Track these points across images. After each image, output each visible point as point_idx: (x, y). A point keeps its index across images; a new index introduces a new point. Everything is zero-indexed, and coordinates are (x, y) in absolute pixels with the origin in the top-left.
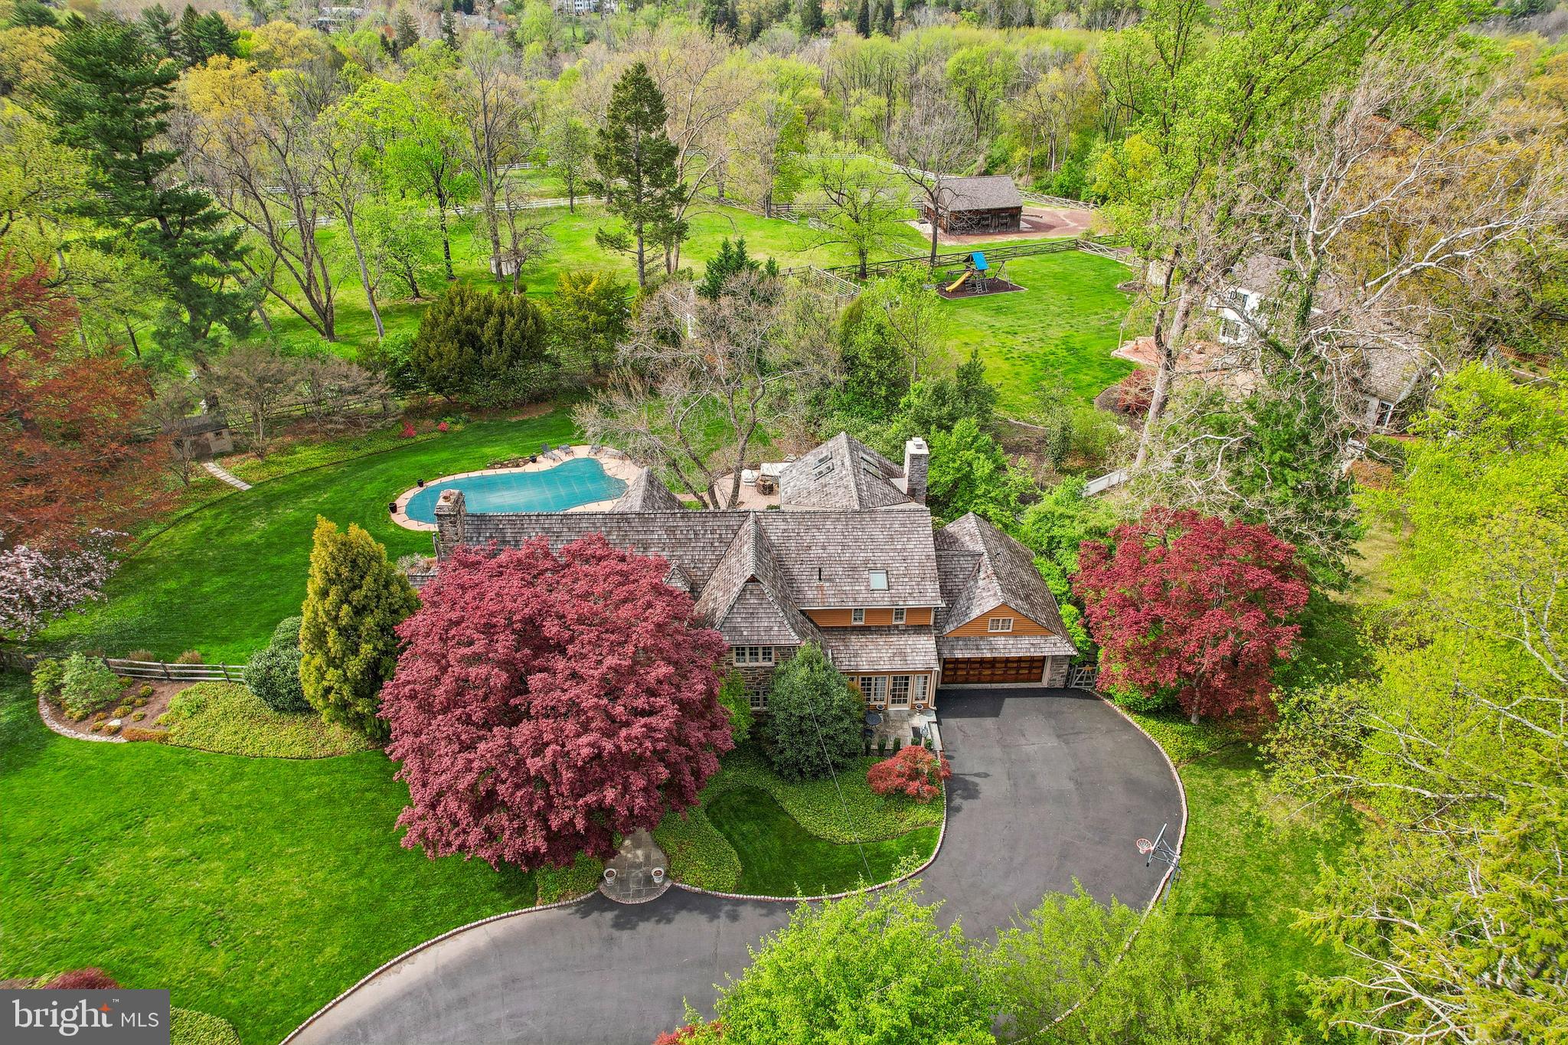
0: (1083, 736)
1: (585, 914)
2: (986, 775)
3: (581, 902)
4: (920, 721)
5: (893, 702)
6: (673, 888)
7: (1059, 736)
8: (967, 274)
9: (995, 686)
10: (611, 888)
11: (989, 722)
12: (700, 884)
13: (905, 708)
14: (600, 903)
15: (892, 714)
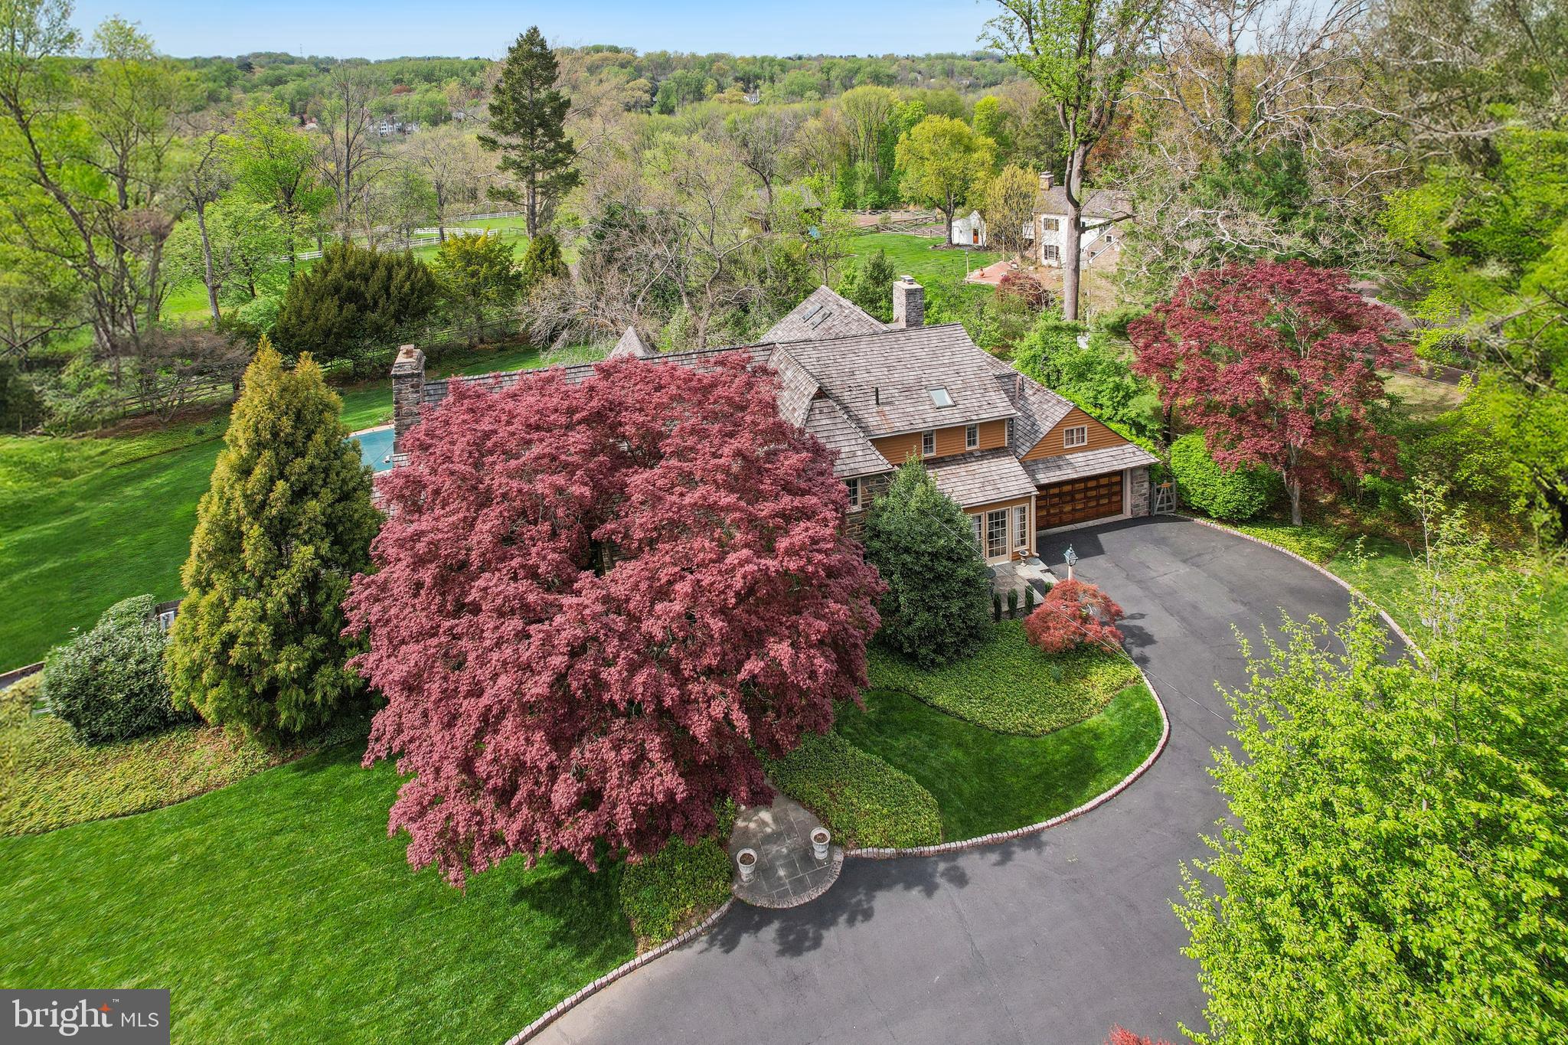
0: (1208, 557)
1: (730, 944)
2: (1143, 616)
3: (714, 925)
5: (992, 554)
6: (850, 864)
7: (1184, 561)
10: (752, 888)
11: (1102, 561)
12: (891, 841)
14: (746, 918)
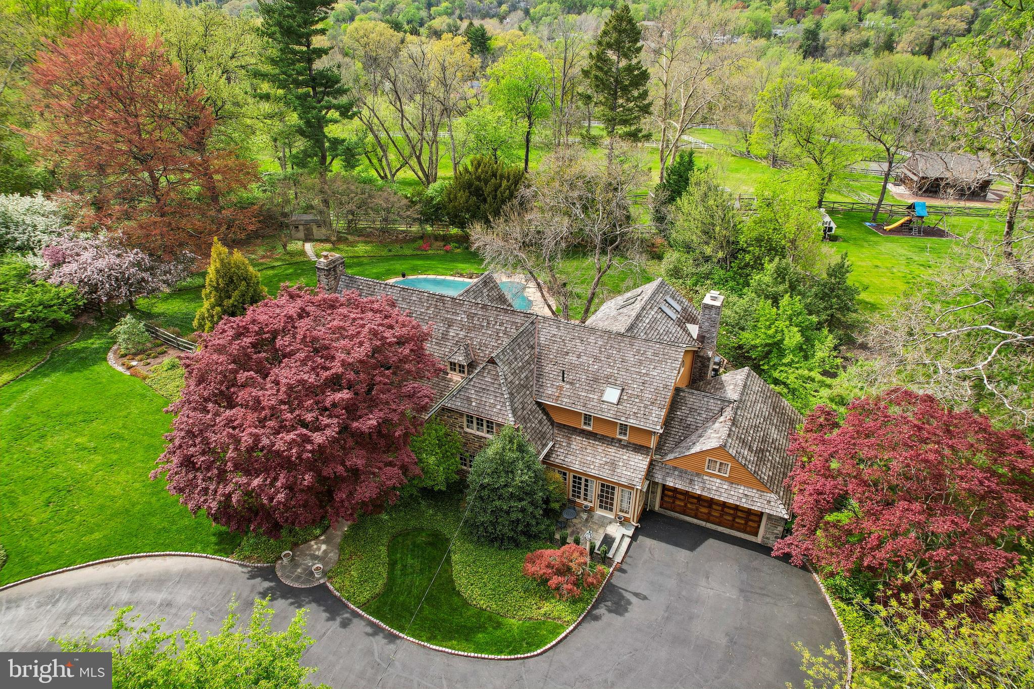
0: (768, 600)
1: (252, 577)
2: (645, 598)
3: (257, 567)
4: (615, 531)
5: (601, 507)
6: (322, 585)
7: (742, 591)
8: (906, 218)
9: (709, 525)
10: (282, 568)
11: (682, 555)
12: (341, 590)
13: (611, 516)
14: (268, 573)
15: (596, 517)
